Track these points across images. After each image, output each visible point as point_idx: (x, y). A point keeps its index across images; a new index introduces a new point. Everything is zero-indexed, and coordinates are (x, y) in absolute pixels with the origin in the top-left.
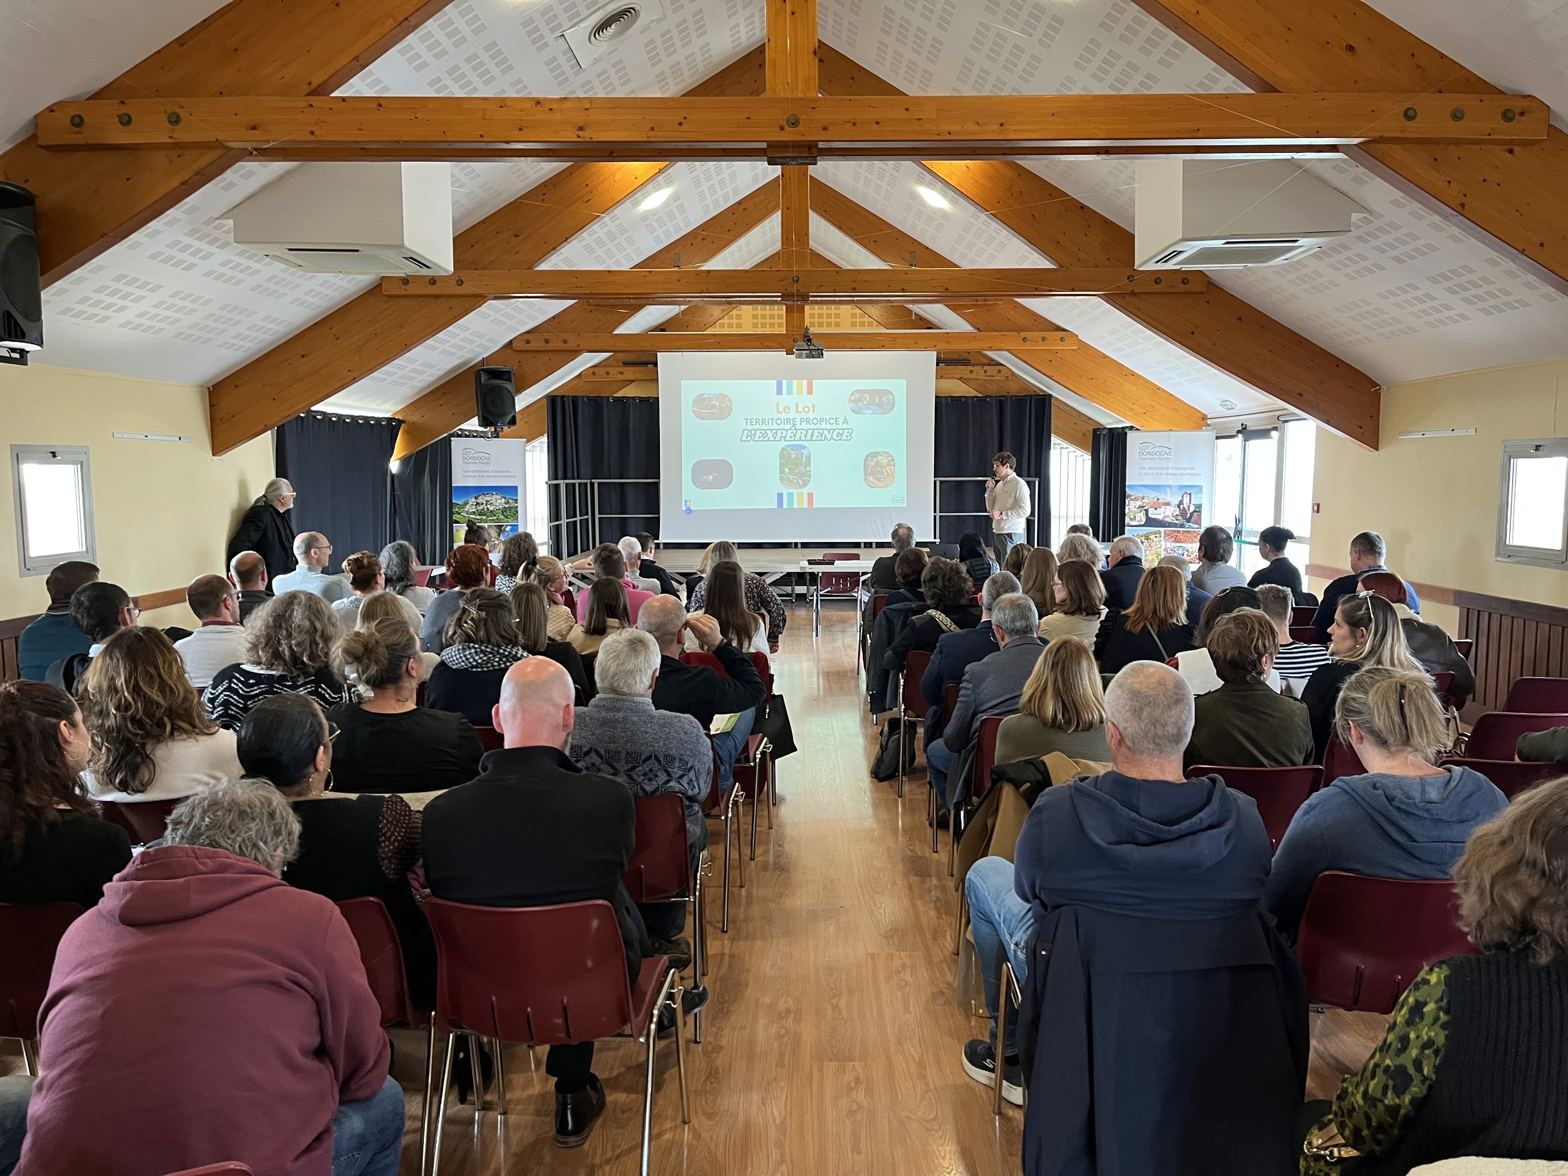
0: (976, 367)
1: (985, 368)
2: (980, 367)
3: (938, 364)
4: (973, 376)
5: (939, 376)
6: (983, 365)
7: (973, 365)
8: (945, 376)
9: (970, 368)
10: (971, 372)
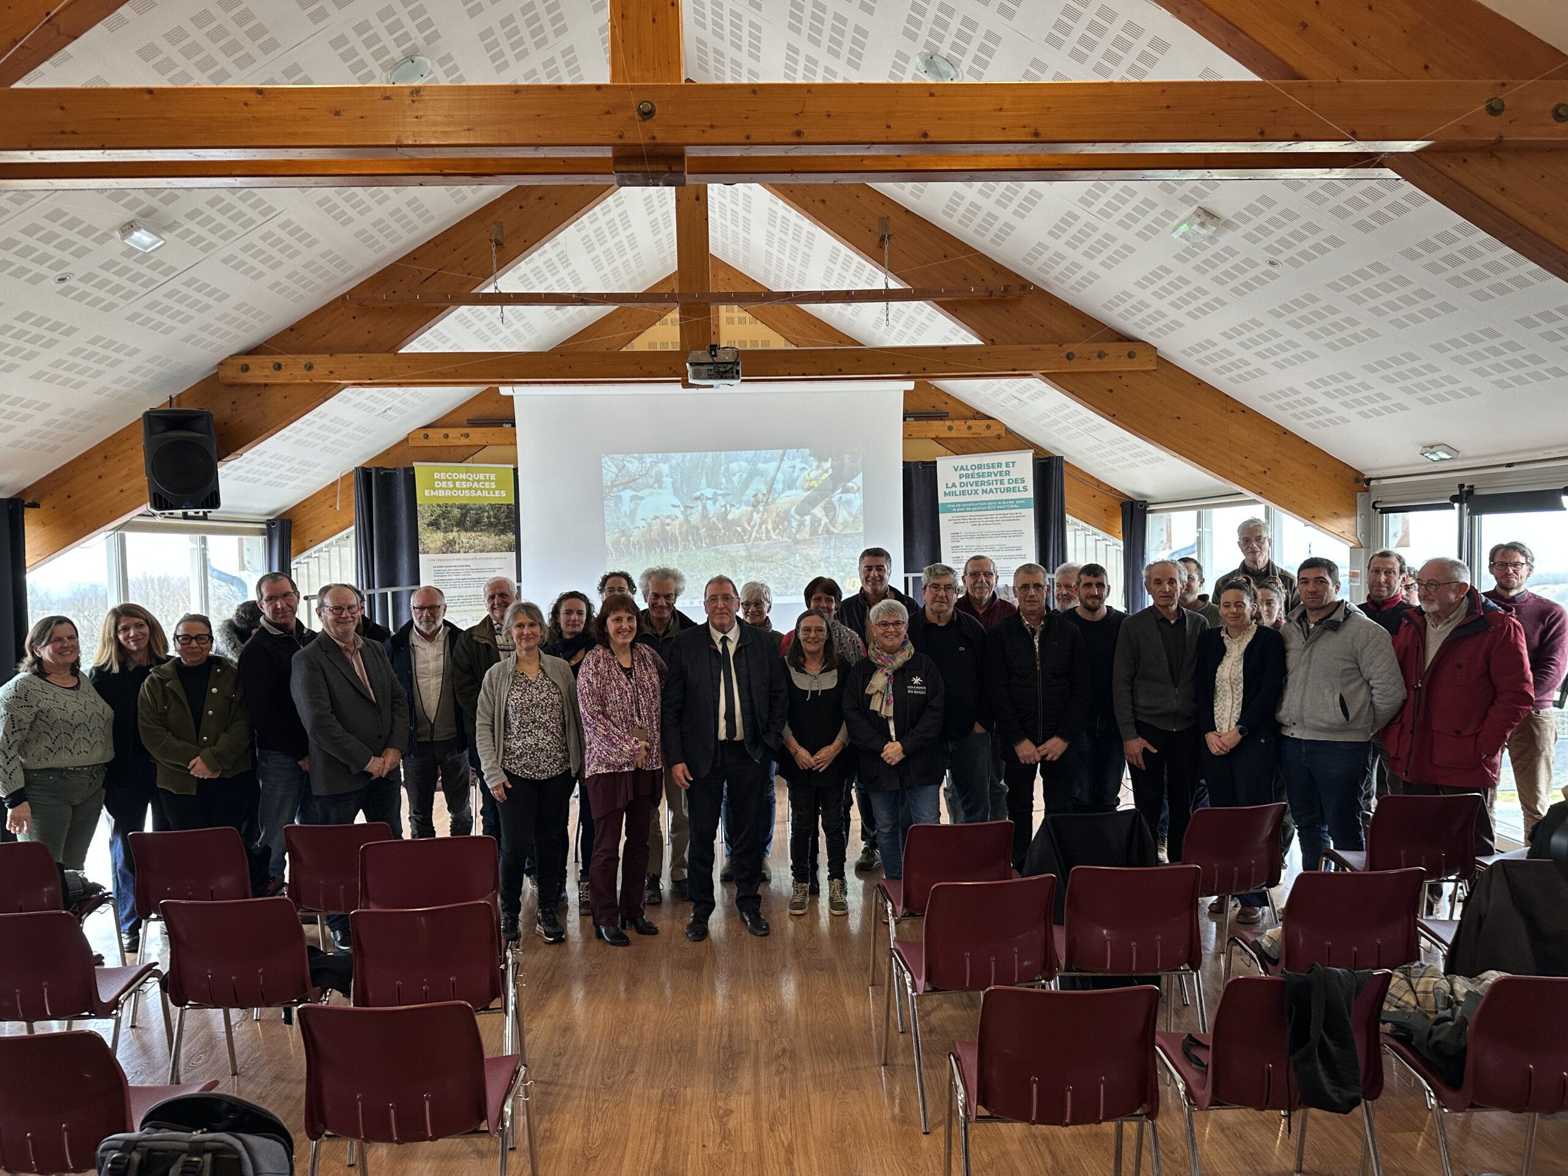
0: (957, 423)
1: (970, 423)
2: (962, 422)
3: (904, 420)
4: (953, 434)
5: (907, 436)
6: (966, 418)
7: (952, 419)
8: (914, 435)
9: (948, 423)
10: (950, 428)
